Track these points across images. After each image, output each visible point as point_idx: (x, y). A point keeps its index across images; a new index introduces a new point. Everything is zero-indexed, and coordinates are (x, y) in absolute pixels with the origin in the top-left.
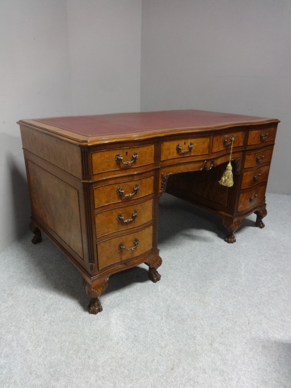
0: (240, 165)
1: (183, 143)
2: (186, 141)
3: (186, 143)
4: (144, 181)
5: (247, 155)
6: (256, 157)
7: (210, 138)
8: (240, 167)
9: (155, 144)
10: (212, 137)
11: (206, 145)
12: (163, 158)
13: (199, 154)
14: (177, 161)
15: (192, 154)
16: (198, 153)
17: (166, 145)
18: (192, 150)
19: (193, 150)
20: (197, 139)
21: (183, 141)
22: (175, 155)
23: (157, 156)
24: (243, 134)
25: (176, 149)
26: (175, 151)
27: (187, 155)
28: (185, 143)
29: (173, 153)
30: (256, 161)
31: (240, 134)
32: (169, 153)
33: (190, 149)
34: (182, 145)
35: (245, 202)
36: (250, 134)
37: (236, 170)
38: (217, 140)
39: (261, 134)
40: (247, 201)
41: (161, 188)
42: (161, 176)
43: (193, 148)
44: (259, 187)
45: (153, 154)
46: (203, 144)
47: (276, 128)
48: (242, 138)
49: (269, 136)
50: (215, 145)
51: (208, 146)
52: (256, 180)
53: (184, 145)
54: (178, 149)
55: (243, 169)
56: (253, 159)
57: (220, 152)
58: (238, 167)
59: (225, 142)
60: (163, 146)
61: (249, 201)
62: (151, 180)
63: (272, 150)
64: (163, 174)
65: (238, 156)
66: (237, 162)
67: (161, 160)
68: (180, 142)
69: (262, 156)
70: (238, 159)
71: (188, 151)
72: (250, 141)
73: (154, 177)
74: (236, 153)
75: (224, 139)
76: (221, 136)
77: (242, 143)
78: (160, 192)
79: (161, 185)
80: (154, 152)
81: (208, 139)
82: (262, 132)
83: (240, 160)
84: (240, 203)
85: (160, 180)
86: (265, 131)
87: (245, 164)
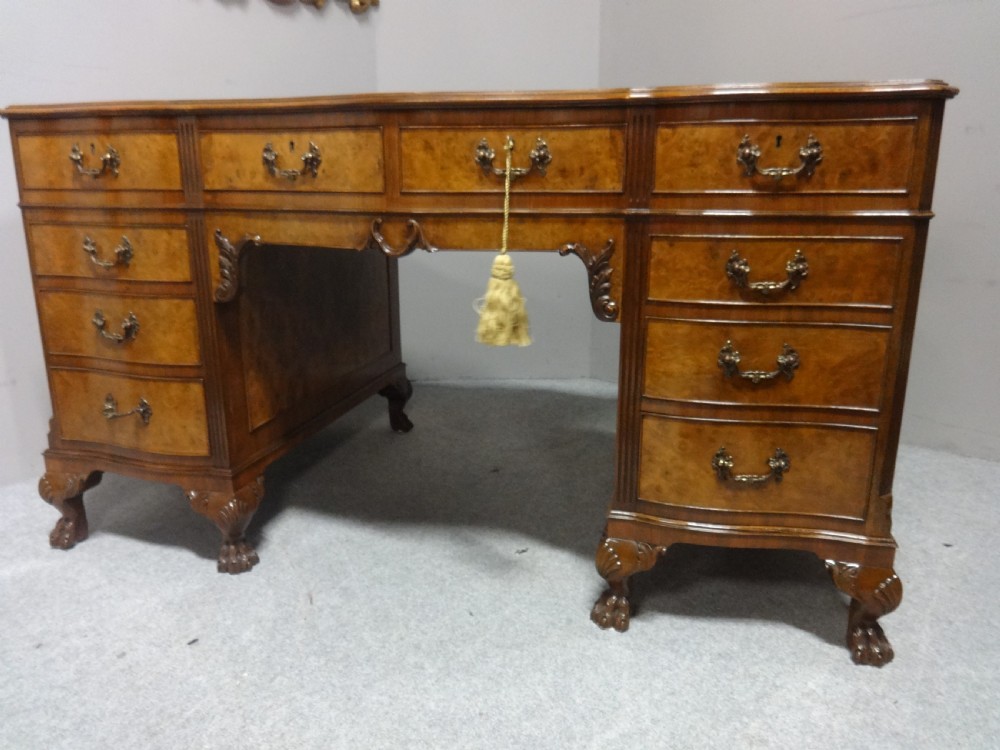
0: (618, 280)
1: (286, 146)
2: (294, 137)
3: (296, 144)
4: (146, 233)
5: (658, 239)
6: (721, 263)
7: (383, 135)
8: (620, 289)
9: (178, 134)
10: (393, 133)
11: (370, 159)
12: (212, 181)
13: (348, 189)
14: (270, 201)
15: (323, 186)
16: (344, 185)
17: (221, 142)
18: (319, 172)
19: (324, 171)
20: (331, 135)
21: (287, 137)
22: (262, 181)
23: (192, 170)
24: (612, 139)
25: (263, 163)
26: (261, 168)
27: (303, 188)
28: (292, 144)
29: (253, 174)
30: (730, 278)
31: (597, 140)
32: (238, 171)
33: (312, 164)
34: (282, 149)
35: (682, 468)
36: (665, 141)
37: (597, 298)
38: (428, 147)
39: (742, 146)
40: (691, 466)
41: (218, 276)
42: (212, 238)
43: (323, 166)
44: (813, 431)
45: (177, 165)
46: (355, 154)
47: (912, 127)
48: (611, 157)
49: (855, 169)
50: (417, 165)
51: (379, 163)
52: (751, 379)
53: (291, 150)
54: (266, 161)
55: (643, 302)
56: (703, 267)
57: (456, 198)
58: (606, 285)
59: (484, 160)
60: (211, 143)
61: (708, 472)
62: (177, 240)
63: (897, 246)
64: (219, 233)
65: (598, 235)
66: (594, 262)
67: (207, 187)
68: (274, 138)
69: (792, 267)
70: (603, 251)
71: (304, 173)
72: (667, 177)
73: (188, 235)
74: (583, 223)
75: (480, 148)
76: (450, 134)
77: (616, 178)
78: (219, 290)
79: (218, 265)
80: (177, 158)
81: (377, 135)
82: (761, 139)
83: (614, 257)
84: (650, 460)
85: (212, 249)
86: (796, 137)
87: (651, 283)
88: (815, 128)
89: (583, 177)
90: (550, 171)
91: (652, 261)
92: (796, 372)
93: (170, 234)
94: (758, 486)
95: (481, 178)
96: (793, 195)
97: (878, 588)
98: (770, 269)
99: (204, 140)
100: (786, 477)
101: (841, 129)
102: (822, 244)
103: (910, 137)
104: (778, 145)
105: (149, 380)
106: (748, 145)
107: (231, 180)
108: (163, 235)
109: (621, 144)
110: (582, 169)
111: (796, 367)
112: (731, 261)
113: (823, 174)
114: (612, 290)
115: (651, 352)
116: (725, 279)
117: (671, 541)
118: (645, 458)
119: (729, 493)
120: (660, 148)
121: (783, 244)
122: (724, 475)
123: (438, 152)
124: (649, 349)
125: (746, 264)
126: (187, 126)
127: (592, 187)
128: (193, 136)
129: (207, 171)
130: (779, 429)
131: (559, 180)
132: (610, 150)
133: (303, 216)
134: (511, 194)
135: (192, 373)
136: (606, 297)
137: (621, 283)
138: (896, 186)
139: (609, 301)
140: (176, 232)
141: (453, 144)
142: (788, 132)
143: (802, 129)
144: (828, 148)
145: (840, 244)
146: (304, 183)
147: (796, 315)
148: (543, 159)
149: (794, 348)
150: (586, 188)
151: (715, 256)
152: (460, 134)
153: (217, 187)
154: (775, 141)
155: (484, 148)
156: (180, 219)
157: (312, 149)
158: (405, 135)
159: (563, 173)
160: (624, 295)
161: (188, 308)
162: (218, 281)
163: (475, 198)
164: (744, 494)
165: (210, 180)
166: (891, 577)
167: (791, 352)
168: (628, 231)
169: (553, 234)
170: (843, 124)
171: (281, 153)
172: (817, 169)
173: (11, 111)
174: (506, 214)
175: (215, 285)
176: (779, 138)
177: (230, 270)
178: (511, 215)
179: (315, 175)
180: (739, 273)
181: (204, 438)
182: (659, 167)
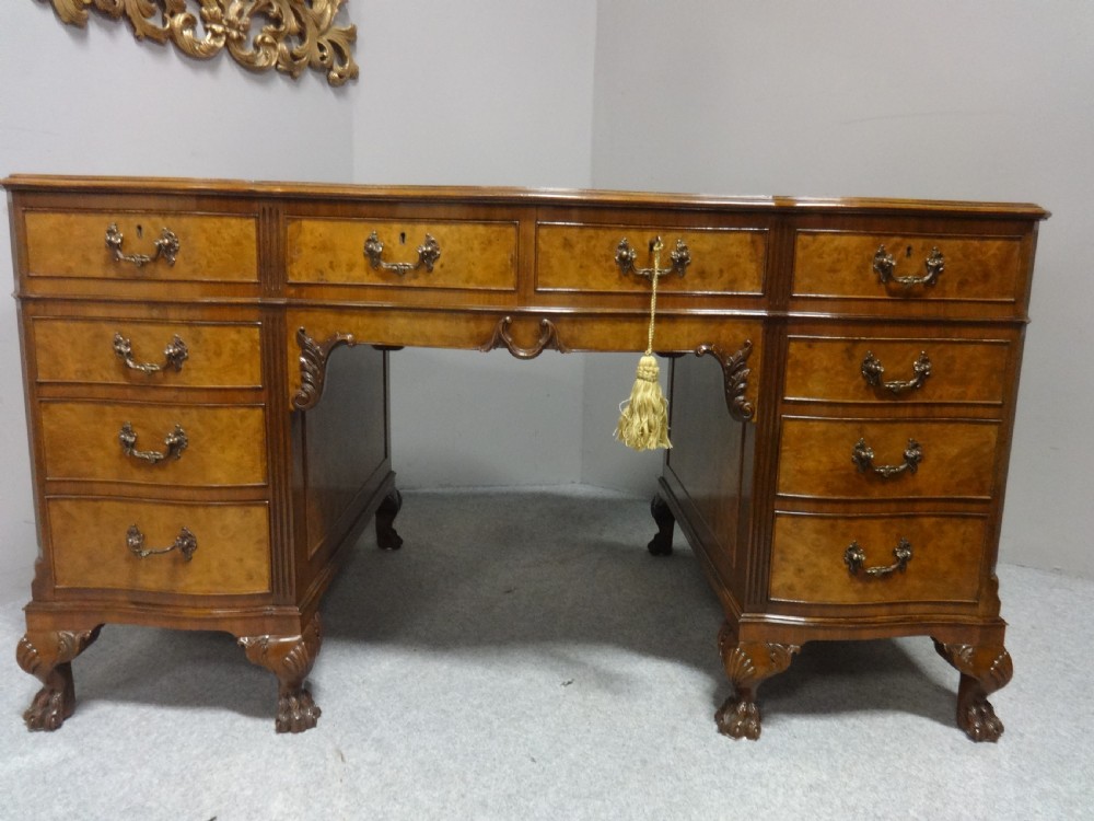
0: (755, 381)
1: (396, 237)
2: (407, 228)
3: (407, 237)
4: (207, 332)
5: (796, 340)
6: (857, 363)
7: (518, 230)
8: (757, 389)
9: (257, 218)
10: (530, 229)
11: (502, 255)
12: (298, 273)
13: (472, 286)
15: (440, 283)
16: (467, 282)
17: (313, 230)
18: (436, 266)
19: (442, 266)
20: (454, 227)
21: (397, 227)
22: (361, 275)
23: (273, 261)
24: (753, 243)
25: (365, 255)
26: (361, 261)
27: (414, 283)
28: (403, 235)
29: (351, 267)
30: (864, 377)
31: (737, 243)
32: (331, 263)
33: (427, 259)
34: (389, 241)
35: (815, 565)
36: (805, 247)
37: (733, 399)
38: (567, 244)
39: (878, 255)
40: (824, 562)
41: (298, 381)
42: (294, 337)
43: (441, 260)
44: (933, 520)
45: (254, 253)
46: (484, 250)
47: (1018, 243)
48: (751, 261)
49: (971, 279)
50: (554, 262)
51: (511, 260)
52: (882, 473)
53: (402, 243)
54: (371, 254)
55: (779, 403)
56: (840, 368)
57: (594, 297)
58: (742, 385)
59: (624, 261)
60: (300, 230)
61: (840, 567)
62: (246, 340)
63: (1006, 348)
64: (303, 331)
65: (735, 337)
66: (732, 363)
67: (291, 280)
68: (379, 228)
69: (919, 367)
70: (741, 353)
71: (417, 268)
72: (807, 281)
73: (261, 335)
74: (721, 324)
75: (622, 247)
76: (591, 232)
77: (756, 281)
78: (298, 398)
79: (298, 369)
80: (254, 245)
81: (511, 230)
82: (894, 249)
83: (752, 357)
84: (783, 559)
85: (292, 348)
86: (923, 249)
87: (788, 382)
88: (939, 241)
89: (722, 279)
90: (690, 271)
91: (789, 361)
92: (919, 465)
93: (239, 332)
94: (886, 576)
95: (620, 278)
96: (921, 301)
97: (993, 664)
98: (900, 369)
99: (291, 228)
100: (910, 566)
101: (960, 242)
102: (942, 346)
103: (1016, 254)
104: (909, 255)
105: (197, 506)
106: (883, 254)
107: (322, 273)
108: (232, 334)
109: (762, 249)
110: (721, 271)
111: (920, 461)
112: (866, 362)
113: (944, 282)
114: (749, 390)
115: (785, 451)
116: (860, 378)
117: (805, 640)
118: (777, 557)
119: (859, 585)
120: (800, 254)
121: (909, 346)
122: (856, 569)
123: (578, 249)
124: (784, 448)
125: (879, 364)
126: (271, 209)
127: (732, 290)
128: (278, 221)
129: (292, 262)
130: (904, 520)
131: (697, 281)
132: (751, 254)
133: (410, 314)
134: (658, 294)
135: (253, 495)
136: (741, 398)
137: (758, 383)
138: (1004, 295)
139: (745, 401)
140: (245, 330)
141: (593, 242)
142: (917, 243)
143: (927, 240)
144: (948, 259)
145: (958, 347)
146: (416, 277)
147: (920, 412)
148: (683, 260)
149: (920, 442)
150: (725, 290)
151: (851, 356)
152: (601, 233)
153: (304, 280)
154: (906, 251)
155: (625, 247)
156: (252, 315)
157: (429, 243)
158: (543, 232)
159: (702, 274)
160: (762, 395)
161: (255, 418)
162: (297, 387)
163: (614, 298)
164: (872, 586)
165: (295, 271)
166: (1002, 654)
167: (916, 446)
168: (766, 332)
169: (689, 335)
170: (961, 238)
171: (390, 245)
172: (940, 277)
173: (13, 181)
174: (653, 315)
175: (293, 392)
176: (909, 249)
177: (314, 373)
178: (657, 316)
179: (430, 270)
180: (874, 374)
181: (264, 570)
182: (798, 272)
